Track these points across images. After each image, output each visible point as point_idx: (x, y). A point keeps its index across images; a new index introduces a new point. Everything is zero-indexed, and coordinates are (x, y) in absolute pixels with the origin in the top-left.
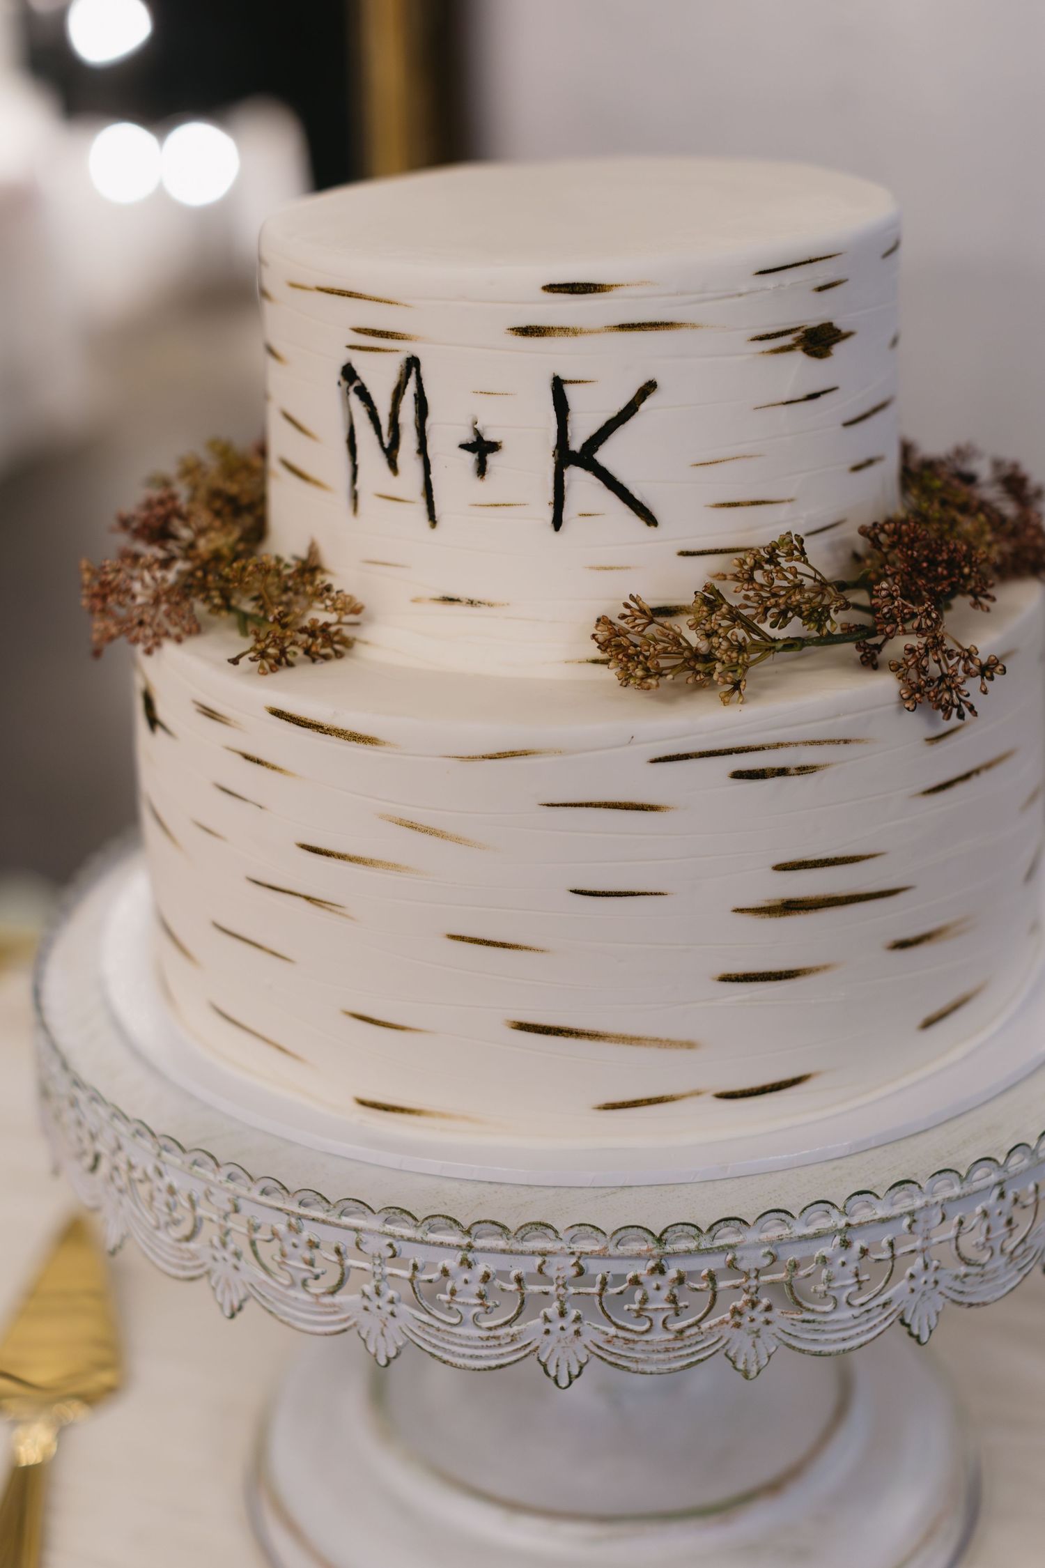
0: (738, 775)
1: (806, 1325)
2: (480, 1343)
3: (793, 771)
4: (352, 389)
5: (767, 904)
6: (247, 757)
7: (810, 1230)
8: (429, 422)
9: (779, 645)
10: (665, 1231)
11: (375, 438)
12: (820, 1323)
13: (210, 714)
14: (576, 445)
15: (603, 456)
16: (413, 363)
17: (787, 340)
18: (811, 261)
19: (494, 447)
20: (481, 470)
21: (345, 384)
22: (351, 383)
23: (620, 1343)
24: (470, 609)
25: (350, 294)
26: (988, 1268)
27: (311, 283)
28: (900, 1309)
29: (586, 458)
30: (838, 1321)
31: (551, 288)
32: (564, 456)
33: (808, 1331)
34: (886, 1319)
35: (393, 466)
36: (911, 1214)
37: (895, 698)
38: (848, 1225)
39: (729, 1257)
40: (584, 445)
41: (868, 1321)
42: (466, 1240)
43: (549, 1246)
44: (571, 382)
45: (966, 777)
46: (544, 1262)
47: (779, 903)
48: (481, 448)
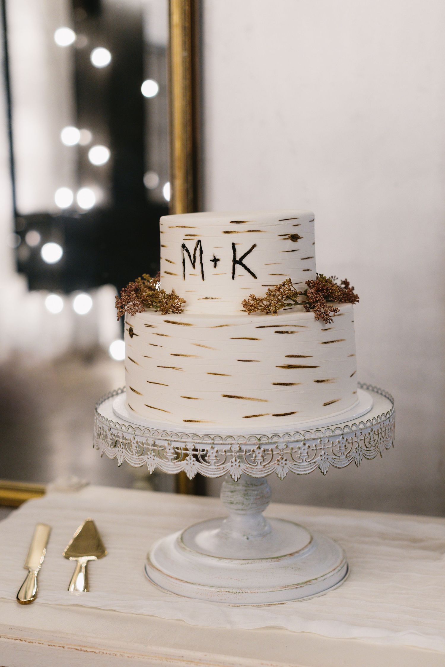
0: (277, 332)
1: (295, 466)
2: (215, 470)
3: (289, 332)
4: (184, 250)
5: (284, 366)
6: (158, 335)
7: (296, 440)
8: (203, 255)
9: (286, 305)
10: (260, 437)
11: (190, 260)
12: (299, 465)
13: (149, 326)
14: (238, 259)
15: (244, 262)
16: (199, 242)
17: (287, 237)
18: (292, 219)
19: (218, 260)
20: (215, 266)
21: (182, 249)
22: (184, 248)
23: (249, 469)
24: (212, 300)
25: (184, 227)
26: (340, 458)
27: (175, 226)
28: (318, 464)
29: (240, 262)
30: (303, 465)
31: (232, 222)
32: (235, 262)
33: (296, 467)
34: (315, 466)
35: (194, 267)
36: (320, 438)
37: (314, 318)
38: (305, 439)
39: (276, 445)
40: (240, 259)
41: (311, 466)
42: (212, 441)
43: (233, 442)
44: (236, 244)
45: (333, 342)
46: (231, 446)
47: (287, 365)
48: (215, 260)
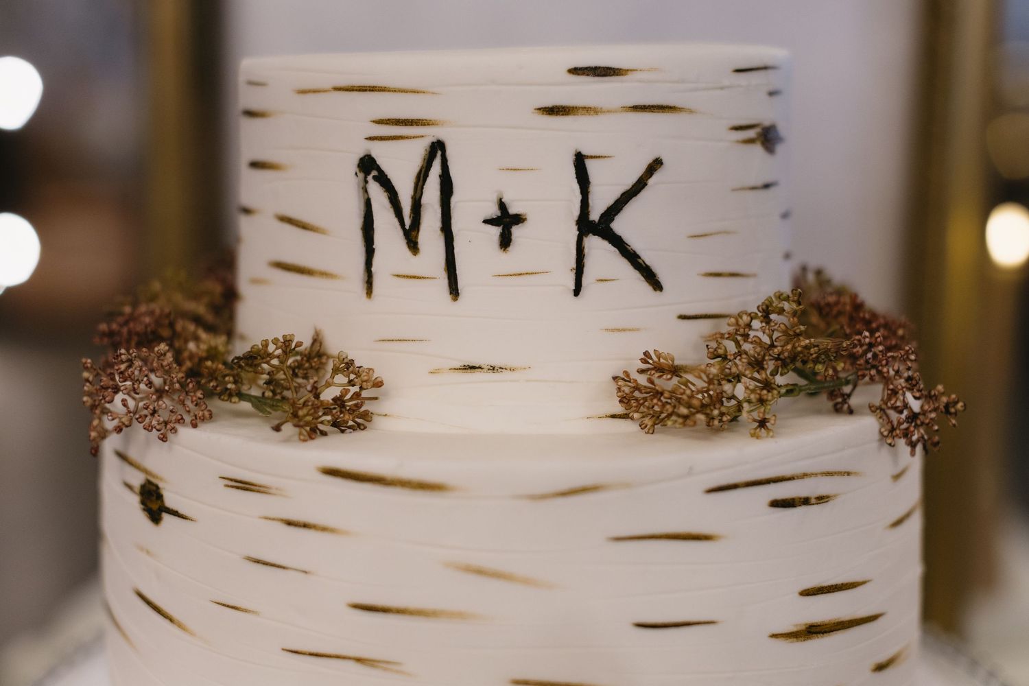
0: (776, 504)
3: (813, 501)
4: (370, 178)
5: (795, 629)
6: (290, 523)
8: (454, 200)
9: (783, 390)
11: (396, 221)
13: (244, 486)
14: (595, 216)
15: (619, 225)
16: (437, 148)
17: (751, 134)
19: (518, 219)
20: (505, 242)
21: (361, 175)
22: (369, 174)
24: (491, 376)
25: (372, 89)
27: (329, 86)
29: (604, 229)
31: (575, 71)
32: (585, 226)
35: (413, 246)
37: (877, 436)
40: (603, 216)
44: (592, 157)
45: (908, 515)
47: (804, 628)
48: (506, 221)
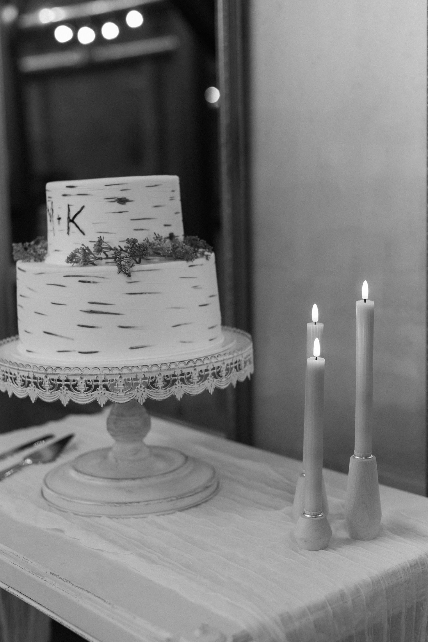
0: (80, 281)
1: (75, 396)
2: (21, 392)
3: (91, 282)
5: (87, 310)
7: (74, 373)
8: (54, 214)
9: (97, 258)
10: (47, 368)
12: (77, 396)
16: (52, 203)
17: (113, 200)
18: (119, 184)
19: (61, 218)
20: (59, 223)
23: (41, 393)
24: (58, 252)
26: (119, 394)
28: (96, 397)
30: (81, 396)
31: (67, 187)
32: (69, 220)
33: (75, 397)
34: (92, 398)
35: (51, 224)
36: (97, 375)
37: (116, 271)
38: (82, 374)
39: (58, 376)
40: (72, 218)
41: (88, 398)
43: (29, 370)
44: (70, 206)
45: (141, 293)
46: (29, 373)
47: (90, 311)
48: (59, 219)
